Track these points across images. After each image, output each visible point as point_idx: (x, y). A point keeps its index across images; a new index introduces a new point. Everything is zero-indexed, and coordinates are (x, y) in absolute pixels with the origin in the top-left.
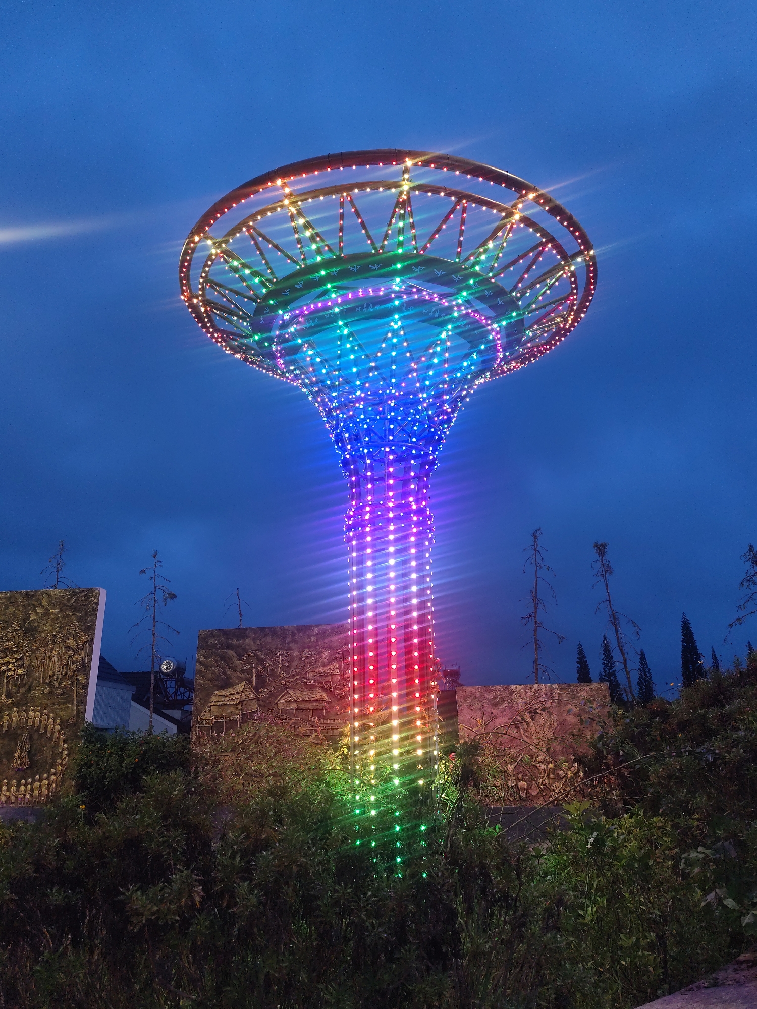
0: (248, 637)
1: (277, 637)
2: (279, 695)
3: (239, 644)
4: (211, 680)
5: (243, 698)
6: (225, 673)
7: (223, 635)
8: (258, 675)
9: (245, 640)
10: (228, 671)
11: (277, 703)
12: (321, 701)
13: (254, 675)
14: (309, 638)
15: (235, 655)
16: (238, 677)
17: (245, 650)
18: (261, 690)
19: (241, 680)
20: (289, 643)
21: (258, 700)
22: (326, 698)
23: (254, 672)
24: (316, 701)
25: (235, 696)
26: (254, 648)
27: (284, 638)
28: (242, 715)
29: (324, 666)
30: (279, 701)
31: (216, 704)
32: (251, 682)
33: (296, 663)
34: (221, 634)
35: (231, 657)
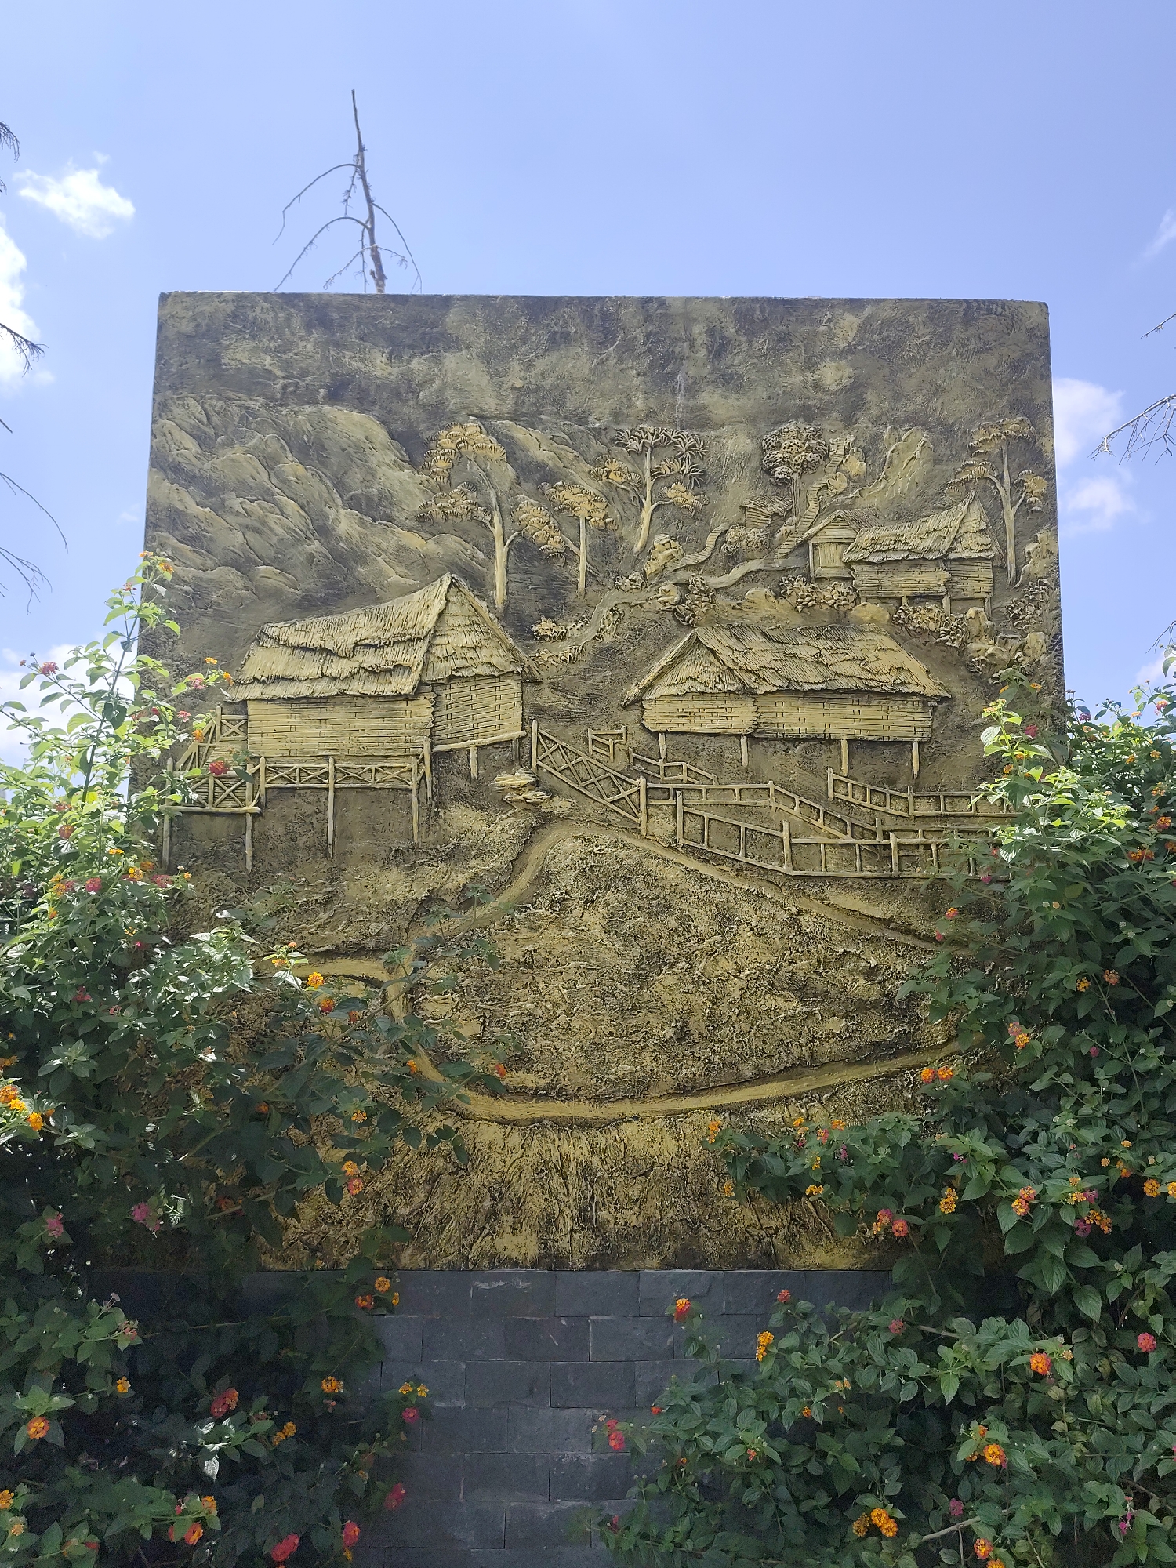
0: (454, 343)
1: (628, 348)
2: (650, 659)
3: (406, 378)
4: (243, 564)
5: (440, 670)
6: (323, 531)
7: (309, 326)
8: (524, 551)
9: (438, 361)
10: (346, 523)
11: (638, 701)
12: (894, 695)
13: (501, 552)
14: (810, 365)
15: (381, 434)
16: (402, 554)
17: (439, 414)
18: (545, 627)
19: (425, 570)
20: (692, 390)
21: (529, 681)
22: (924, 680)
23: (497, 531)
24: (863, 694)
25: (393, 655)
26: (490, 404)
27: (667, 358)
28: (435, 756)
29: (903, 515)
30: (650, 687)
31: (277, 690)
32: (479, 584)
33: (739, 491)
34: (297, 321)
35: (359, 449)
